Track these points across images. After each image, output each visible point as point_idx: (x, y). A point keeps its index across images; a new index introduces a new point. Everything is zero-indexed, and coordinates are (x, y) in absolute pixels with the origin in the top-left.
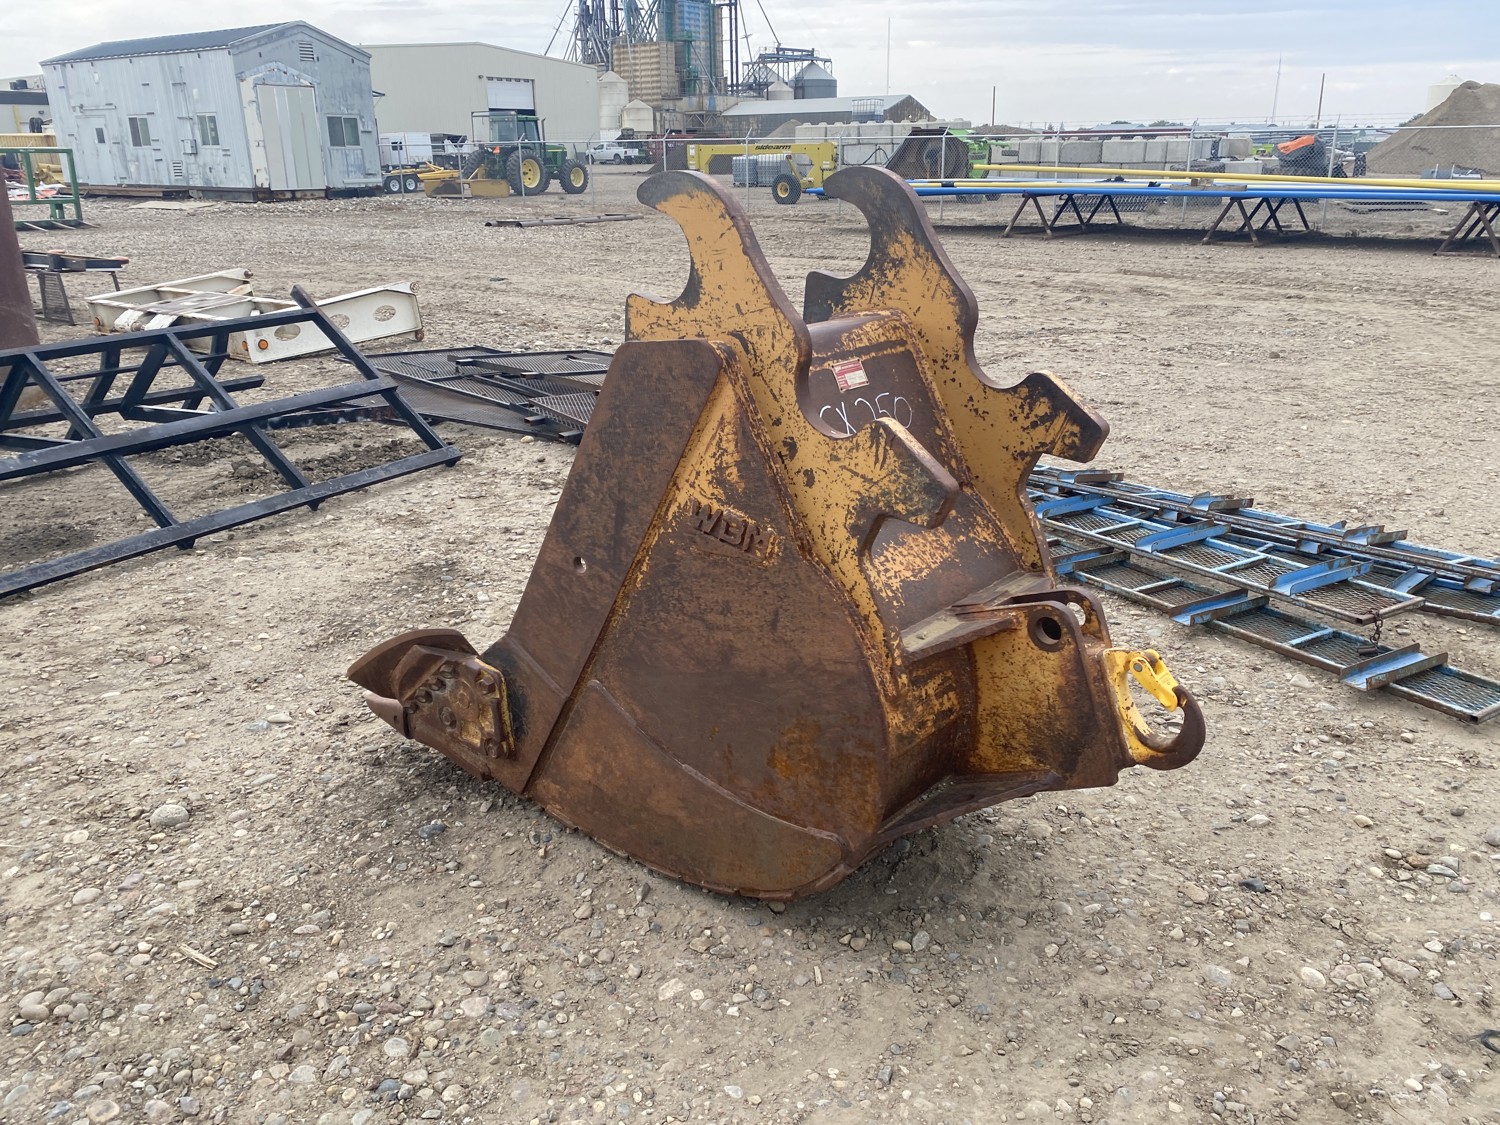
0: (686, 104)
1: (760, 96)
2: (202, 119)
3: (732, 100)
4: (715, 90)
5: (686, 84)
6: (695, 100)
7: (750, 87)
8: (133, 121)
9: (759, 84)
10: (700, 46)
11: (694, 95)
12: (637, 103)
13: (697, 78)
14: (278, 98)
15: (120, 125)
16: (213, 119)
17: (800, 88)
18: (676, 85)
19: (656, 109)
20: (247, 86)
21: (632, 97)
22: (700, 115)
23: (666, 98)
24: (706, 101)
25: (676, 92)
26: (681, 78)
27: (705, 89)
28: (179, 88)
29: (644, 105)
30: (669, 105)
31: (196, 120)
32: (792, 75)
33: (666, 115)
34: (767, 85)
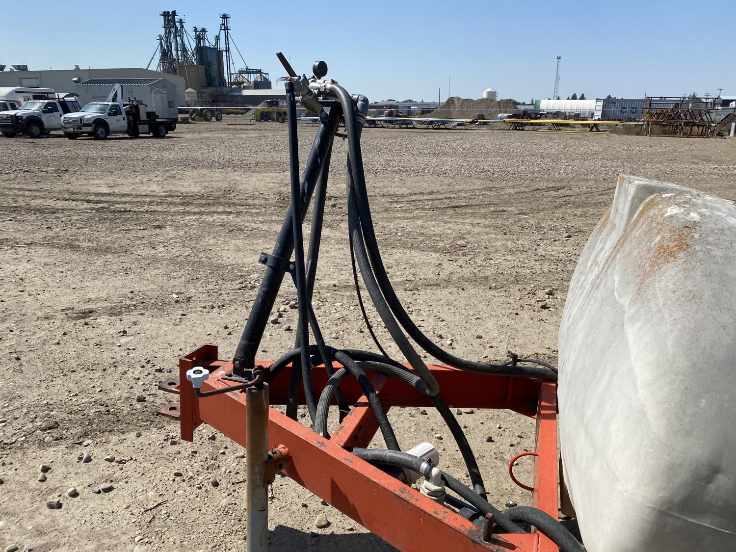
1: (240, 88)
7: (235, 84)
9: (239, 83)
10: (215, 67)
11: (214, 87)
12: (190, 90)
14: (159, 96)
18: (206, 83)
20: (153, 94)
22: (217, 95)
26: (208, 79)
27: (217, 85)
30: (203, 90)
32: (253, 79)
34: (243, 83)
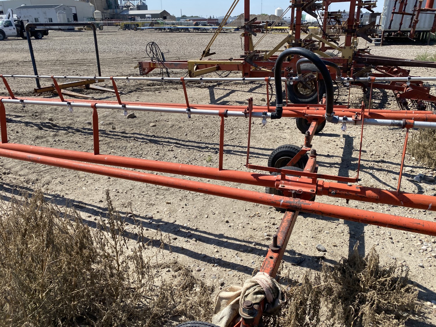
0: (109, 11)
3: (121, 10)
4: (117, 8)
5: (109, 7)
6: (112, 10)
8: (35, 19)
9: (128, 6)
12: (97, 11)
13: (112, 5)
14: (61, 15)
15: (32, 19)
16: (51, 19)
17: (139, 8)
18: (107, 6)
19: (102, 12)
20: (57, 14)
21: (96, 9)
23: (104, 9)
24: (115, 11)
25: (107, 8)
26: (108, 4)
28: (44, 14)
29: (99, 11)
30: (105, 11)
31: (48, 18)
32: (136, 4)
33: (105, 14)
34: (130, 6)
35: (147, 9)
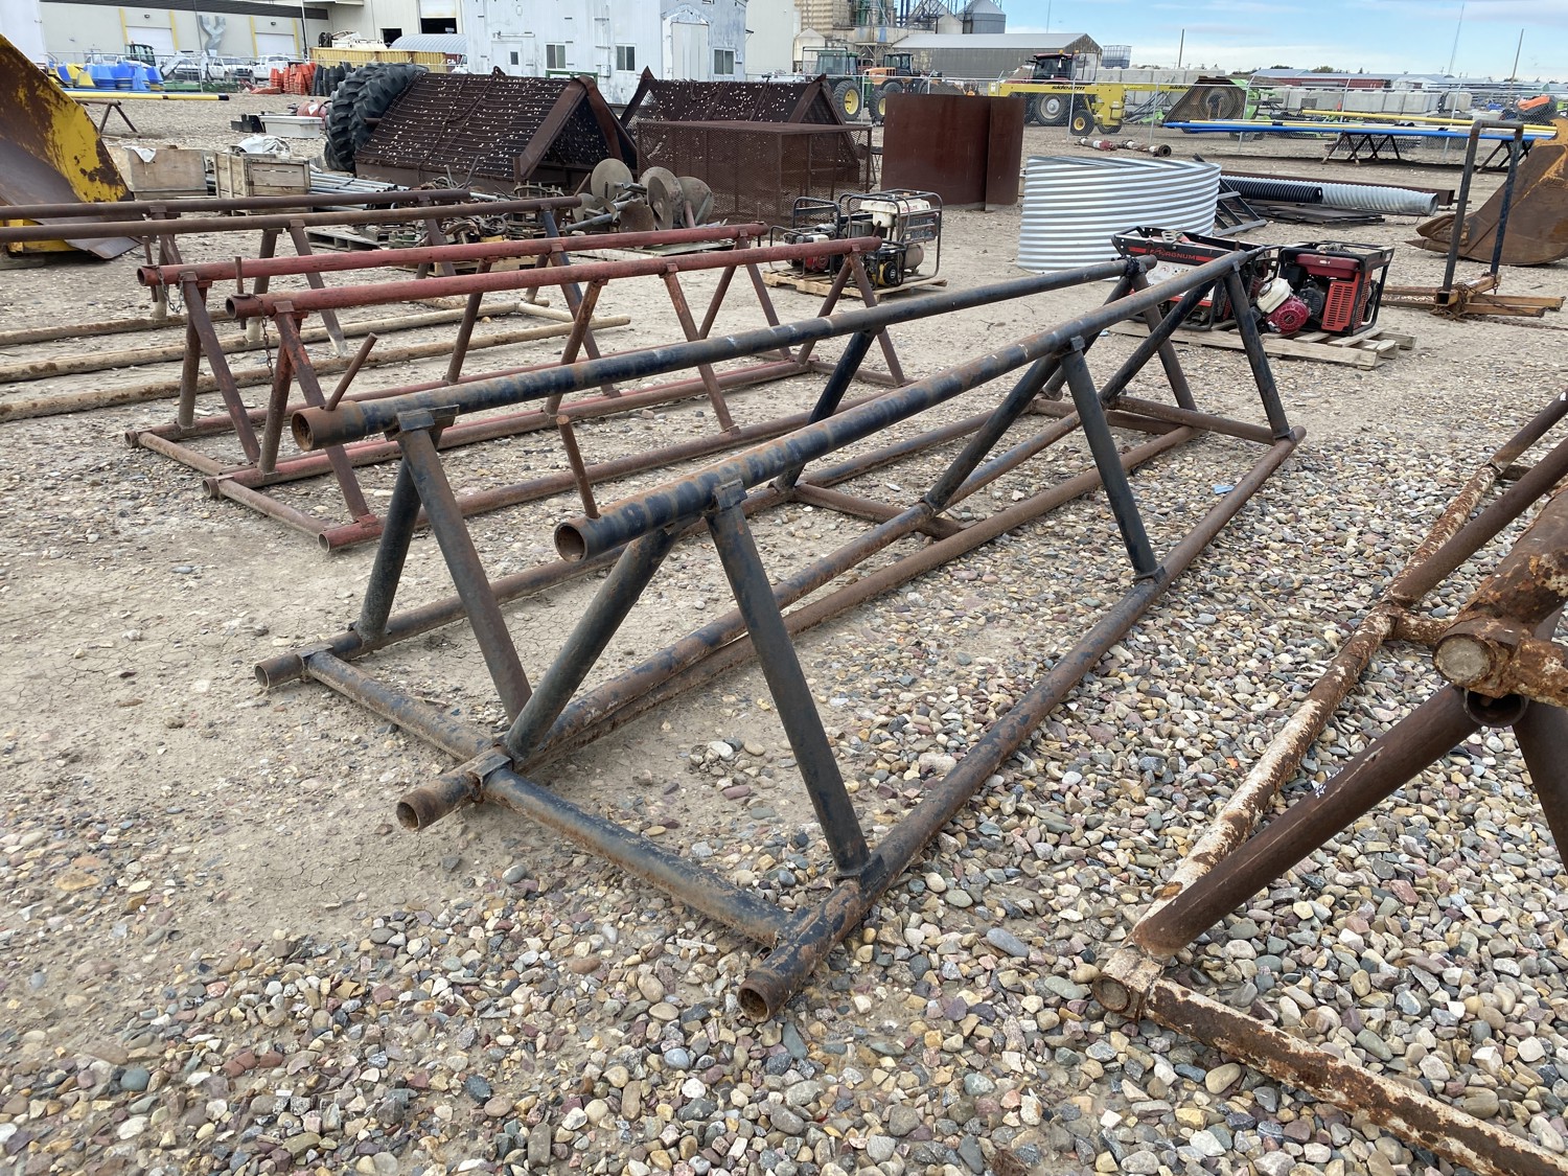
0: (855, 35)
1: (928, 28)
2: (620, 49)
3: (903, 32)
4: (885, 20)
5: (856, 17)
6: (866, 30)
7: (918, 20)
8: (550, 48)
9: (929, 17)
11: (865, 25)
12: (809, 32)
13: (868, 9)
15: (537, 50)
16: (631, 51)
17: (968, 23)
18: (848, 15)
19: (828, 38)
20: (666, 23)
21: (804, 26)
22: (872, 47)
23: (837, 27)
24: (877, 32)
25: (847, 22)
26: (853, 7)
27: (875, 19)
28: (600, 23)
29: (815, 34)
30: (840, 35)
31: (614, 50)
33: (837, 45)
34: (937, 18)
35: (1001, 31)
